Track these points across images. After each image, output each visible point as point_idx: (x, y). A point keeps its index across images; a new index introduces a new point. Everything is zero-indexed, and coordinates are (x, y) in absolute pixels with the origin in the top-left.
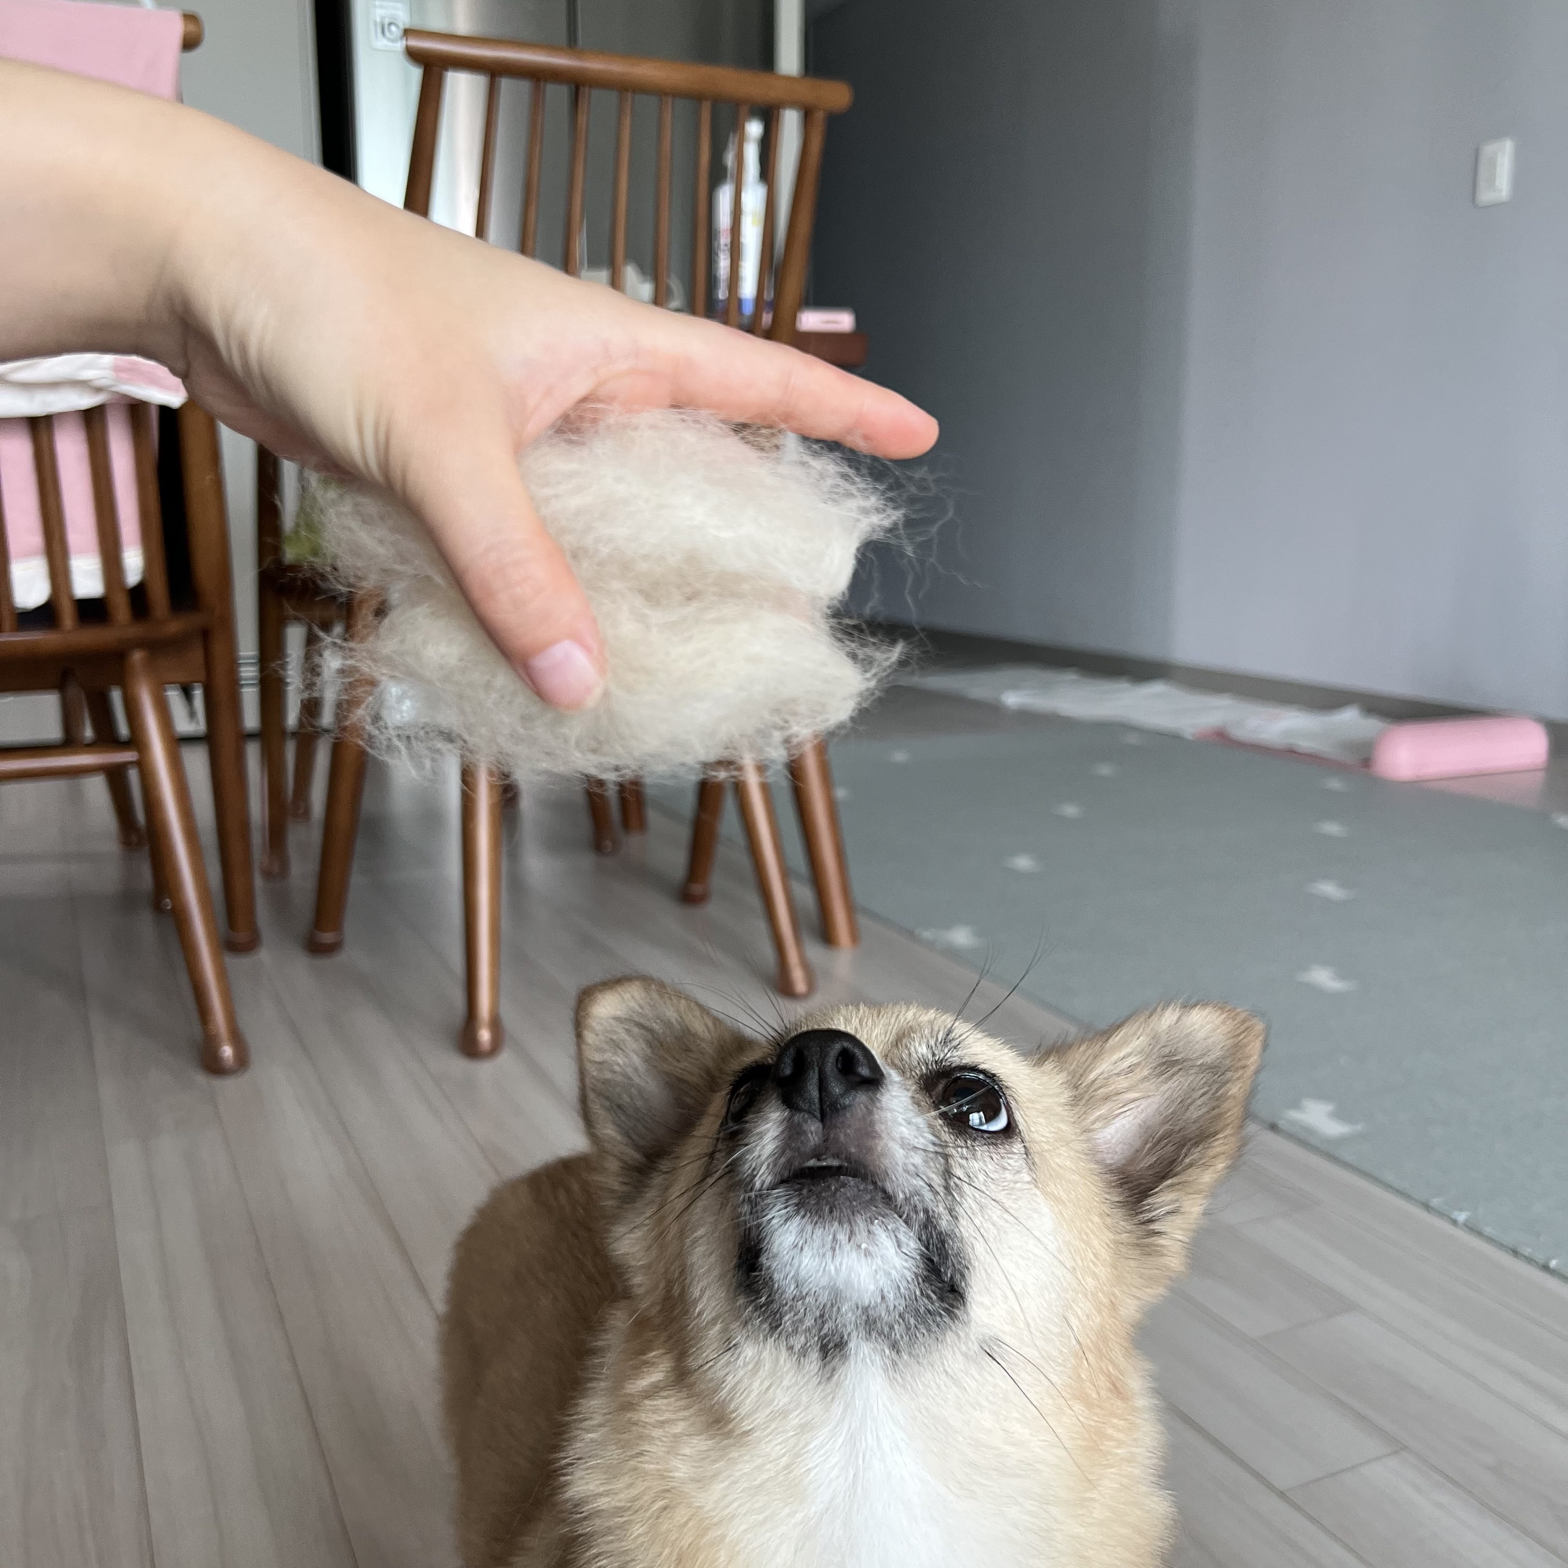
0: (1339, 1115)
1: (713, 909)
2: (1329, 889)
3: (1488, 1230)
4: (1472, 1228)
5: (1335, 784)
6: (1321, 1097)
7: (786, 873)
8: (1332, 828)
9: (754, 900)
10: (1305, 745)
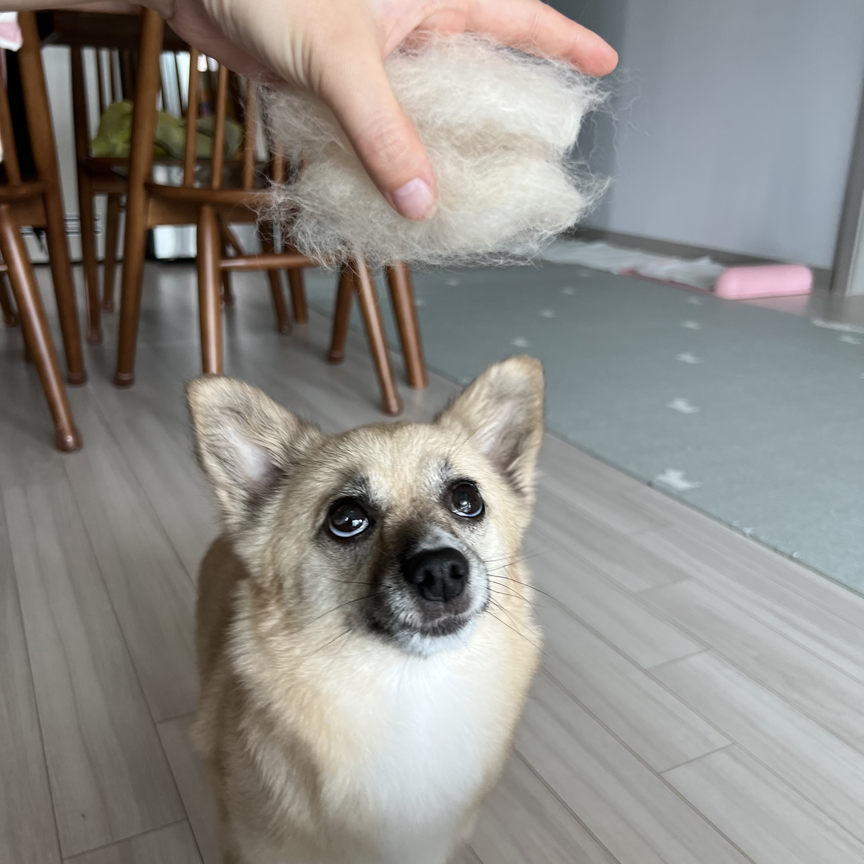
0: (686, 478)
1: (346, 366)
2: (688, 358)
3: (762, 538)
4: (754, 538)
5: (694, 300)
6: (676, 468)
7: (387, 346)
8: (691, 325)
9: (369, 361)
10: (680, 278)
